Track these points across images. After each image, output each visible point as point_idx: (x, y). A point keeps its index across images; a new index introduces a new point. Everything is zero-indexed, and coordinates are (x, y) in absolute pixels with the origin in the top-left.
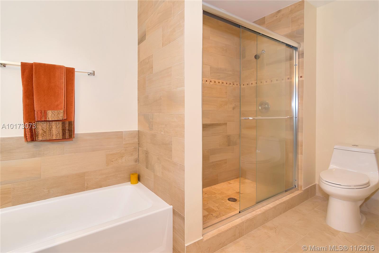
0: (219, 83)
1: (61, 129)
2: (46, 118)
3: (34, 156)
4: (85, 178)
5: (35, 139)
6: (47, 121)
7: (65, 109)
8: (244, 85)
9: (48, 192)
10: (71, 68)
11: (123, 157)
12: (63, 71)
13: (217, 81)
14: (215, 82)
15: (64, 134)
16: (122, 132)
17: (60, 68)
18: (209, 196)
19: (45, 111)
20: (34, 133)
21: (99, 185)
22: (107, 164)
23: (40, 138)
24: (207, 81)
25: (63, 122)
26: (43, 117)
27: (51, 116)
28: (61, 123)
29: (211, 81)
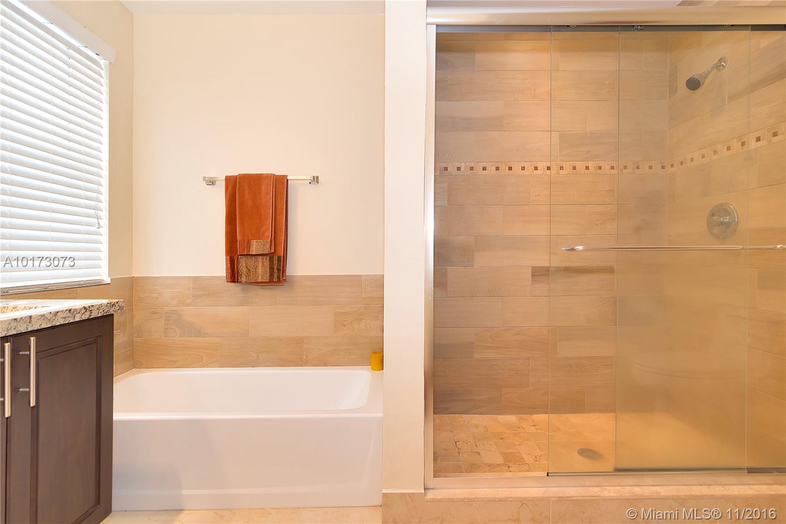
0: (587, 168)
1: (268, 266)
2: (249, 251)
3: (242, 304)
4: (304, 346)
5: (238, 279)
6: (249, 255)
7: (273, 237)
8: (672, 166)
9: (256, 358)
10: (281, 176)
11: (361, 320)
12: (271, 182)
13: (580, 166)
14: (574, 168)
15: (272, 275)
16: (361, 276)
17: (268, 177)
18: (538, 431)
19: (248, 240)
20: (236, 271)
21: (323, 362)
22: (336, 329)
23: (244, 279)
24: (549, 168)
25: (271, 256)
26: (246, 250)
27: (256, 247)
28: (268, 258)
29: (562, 168)
